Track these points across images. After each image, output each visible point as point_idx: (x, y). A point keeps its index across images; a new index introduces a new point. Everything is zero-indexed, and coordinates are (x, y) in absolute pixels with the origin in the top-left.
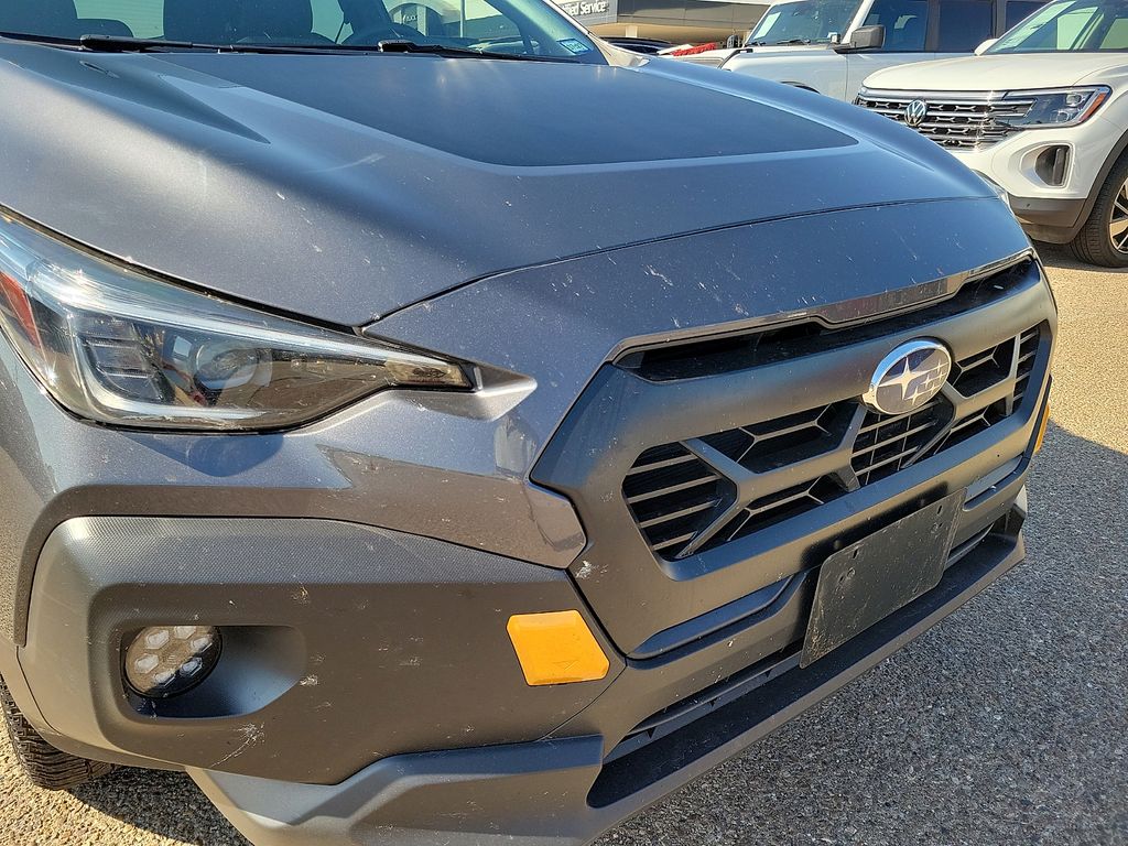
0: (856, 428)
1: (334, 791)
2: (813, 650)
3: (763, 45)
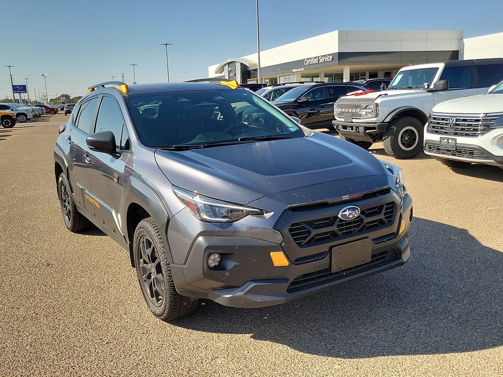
0: (337, 223)
1: (240, 288)
2: (334, 269)
3: (395, 89)
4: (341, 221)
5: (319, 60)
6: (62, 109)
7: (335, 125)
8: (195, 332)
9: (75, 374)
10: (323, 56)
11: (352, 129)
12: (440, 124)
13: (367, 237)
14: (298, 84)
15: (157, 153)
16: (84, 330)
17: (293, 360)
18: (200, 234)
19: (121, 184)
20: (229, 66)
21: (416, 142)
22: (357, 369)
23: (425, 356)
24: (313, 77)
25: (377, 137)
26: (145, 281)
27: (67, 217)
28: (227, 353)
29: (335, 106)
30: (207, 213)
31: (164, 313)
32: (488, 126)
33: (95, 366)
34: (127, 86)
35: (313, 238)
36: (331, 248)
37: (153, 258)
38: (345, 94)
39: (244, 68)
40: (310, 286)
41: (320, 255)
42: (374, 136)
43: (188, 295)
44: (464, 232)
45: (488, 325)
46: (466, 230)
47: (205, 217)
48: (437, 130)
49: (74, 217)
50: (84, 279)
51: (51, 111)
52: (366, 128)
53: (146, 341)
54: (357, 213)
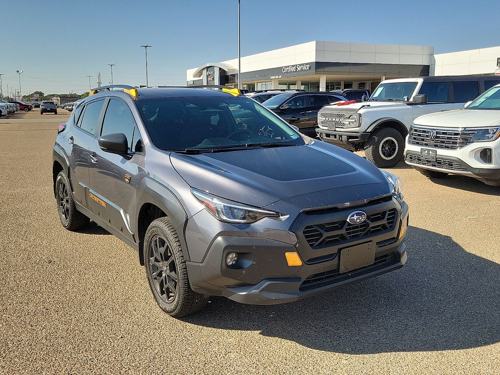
1: (256, 286)
2: (342, 270)
3: (376, 101)
4: (349, 225)
5: (297, 69)
6: (38, 106)
7: (318, 133)
8: (205, 328)
9: (95, 366)
10: (300, 65)
11: (335, 137)
12: (421, 136)
13: (371, 241)
14: (279, 92)
15: (172, 156)
16: (96, 325)
17: (302, 356)
18: (219, 234)
19: (133, 185)
20: (207, 71)
21: (396, 152)
22: (363, 364)
23: (424, 352)
24: (289, 85)
25: (359, 146)
26: (155, 278)
27: (64, 215)
28: (239, 348)
29: (318, 115)
30: (226, 215)
31: (175, 310)
32: (466, 140)
33: (113, 359)
34: (136, 91)
35: (324, 240)
36: (340, 250)
37: (166, 257)
38: (328, 104)
39: (222, 72)
40: (319, 286)
41: (330, 257)
42: (356, 145)
43: (203, 292)
44: (447, 239)
45: (479, 325)
46: (450, 237)
47: (225, 218)
48: (418, 141)
49: (72, 216)
50: (88, 276)
51: (25, 108)
52: (349, 137)
53: (159, 336)
54: (363, 218)
